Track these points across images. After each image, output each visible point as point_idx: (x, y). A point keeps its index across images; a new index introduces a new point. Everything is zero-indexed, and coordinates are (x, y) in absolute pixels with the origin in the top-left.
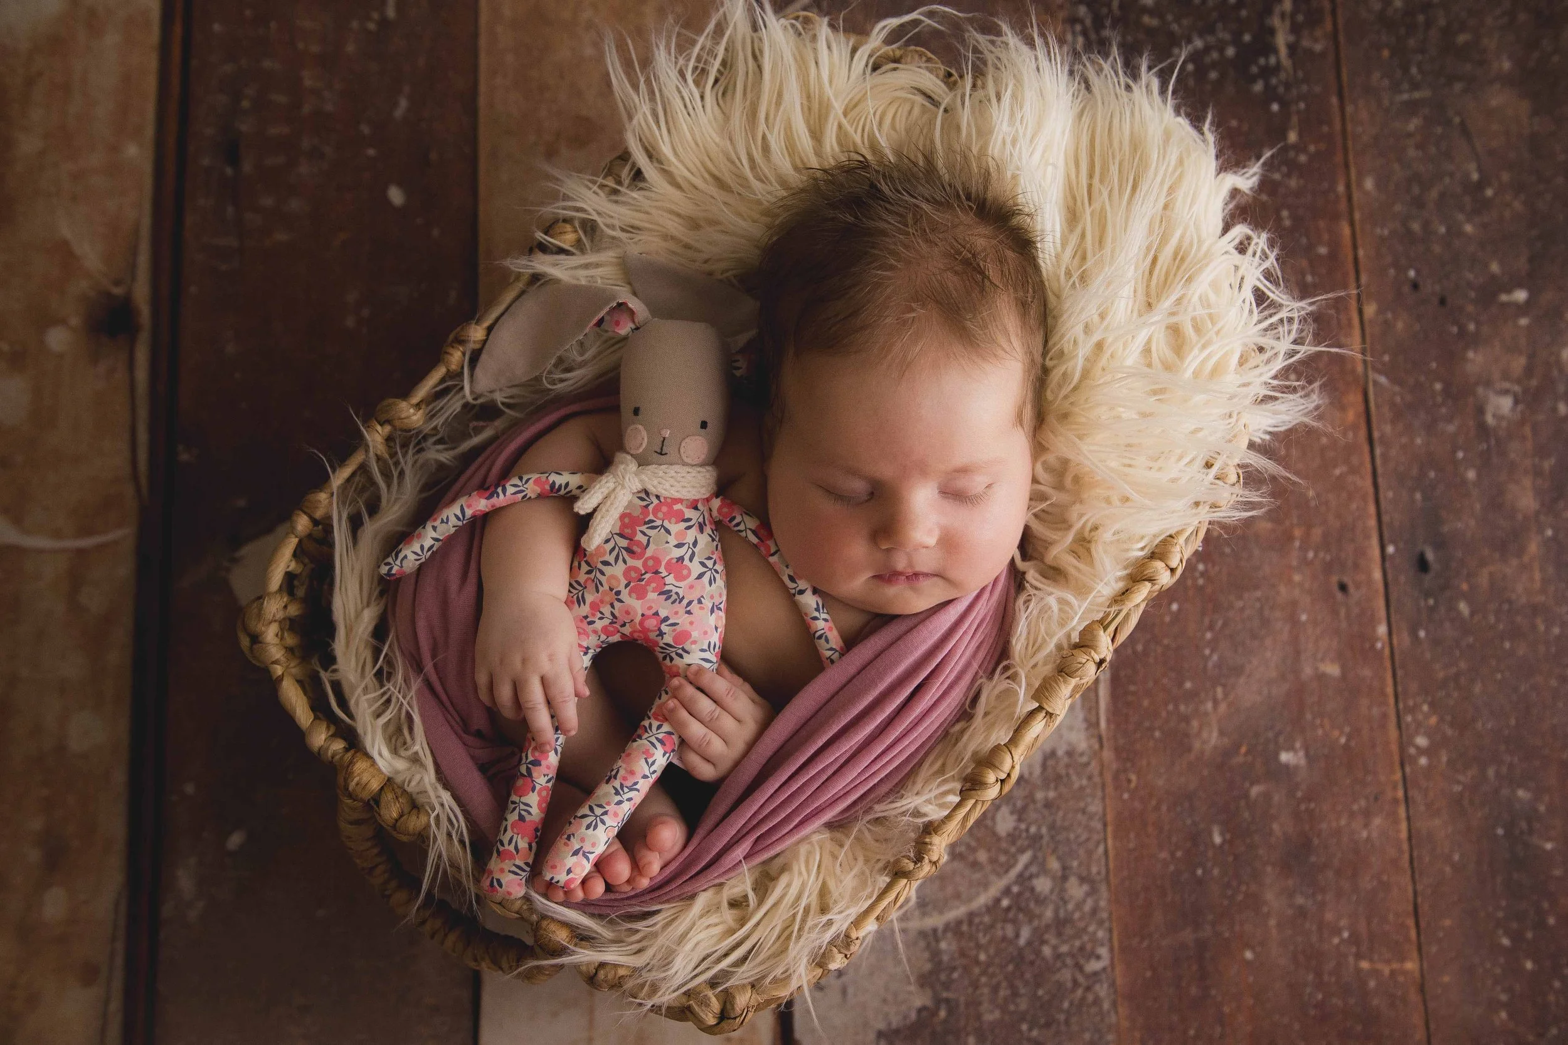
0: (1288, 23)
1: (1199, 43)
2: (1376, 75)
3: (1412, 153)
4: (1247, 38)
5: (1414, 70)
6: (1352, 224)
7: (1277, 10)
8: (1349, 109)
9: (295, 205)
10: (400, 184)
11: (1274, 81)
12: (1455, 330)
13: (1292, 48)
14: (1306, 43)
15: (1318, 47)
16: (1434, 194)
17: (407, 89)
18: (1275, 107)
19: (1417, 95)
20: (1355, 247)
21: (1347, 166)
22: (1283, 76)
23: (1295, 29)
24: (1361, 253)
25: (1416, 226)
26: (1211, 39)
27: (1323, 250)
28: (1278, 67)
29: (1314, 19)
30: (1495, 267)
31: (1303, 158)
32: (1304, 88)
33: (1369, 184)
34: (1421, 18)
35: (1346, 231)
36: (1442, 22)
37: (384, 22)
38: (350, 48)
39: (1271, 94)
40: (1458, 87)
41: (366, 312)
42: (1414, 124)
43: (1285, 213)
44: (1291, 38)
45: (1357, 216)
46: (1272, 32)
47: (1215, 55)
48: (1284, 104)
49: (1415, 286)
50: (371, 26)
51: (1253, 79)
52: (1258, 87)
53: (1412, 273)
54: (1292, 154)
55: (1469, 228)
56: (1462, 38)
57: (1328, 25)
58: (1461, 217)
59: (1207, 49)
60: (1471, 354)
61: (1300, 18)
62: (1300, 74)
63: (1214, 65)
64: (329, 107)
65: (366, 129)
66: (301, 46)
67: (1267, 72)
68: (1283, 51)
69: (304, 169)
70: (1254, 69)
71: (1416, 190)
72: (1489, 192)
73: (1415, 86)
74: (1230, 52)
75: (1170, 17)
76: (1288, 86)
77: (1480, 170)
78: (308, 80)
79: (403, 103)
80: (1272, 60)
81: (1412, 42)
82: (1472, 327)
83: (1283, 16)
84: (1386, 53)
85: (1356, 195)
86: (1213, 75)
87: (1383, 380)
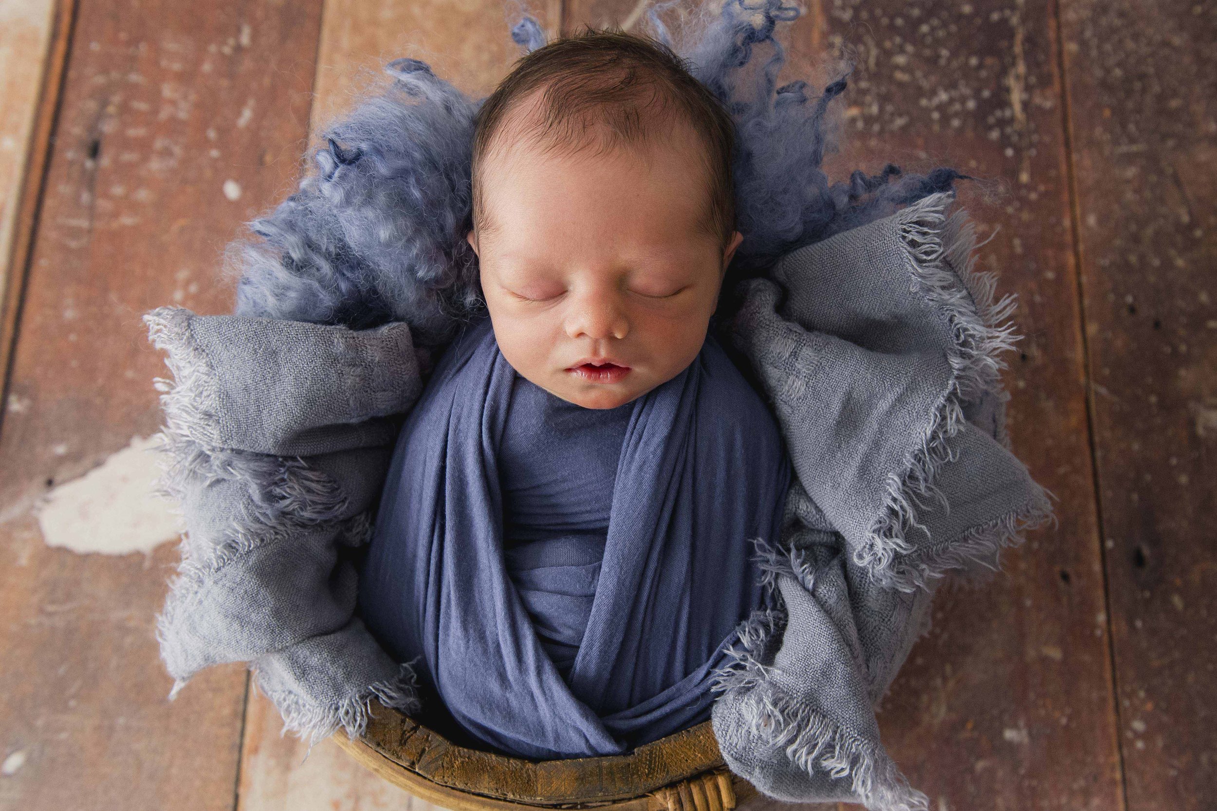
0: (1022, 84)
1: (943, 96)
2: (1098, 131)
3: (1129, 196)
4: (986, 94)
5: (1132, 127)
6: (1076, 254)
7: (1013, 72)
8: (1075, 157)
9: (143, 195)
10: (237, 180)
11: (1008, 130)
12: (1168, 350)
13: (1026, 105)
14: (1038, 100)
15: (1048, 104)
16: (1149, 231)
17: (251, 102)
18: (1009, 152)
19: (1134, 148)
20: (1078, 273)
21: (1072, 204)
22: (1017, 126)
23: (1028, 88)
24: (1084, 279)
25: (1133, 259)
26: (954, 93)
27: (1050, 275)
28: (1012, 120)
29: (1045, 81)
30: (1204, 297)
31: (1033, 196)
32: (1035, 138)
33: (1092, 220)
34: (1138, 85)
35: (1071, 260)
36: (1156, 89)
37: (239, 49)
38: (207, 67)
39: (1005, 141)
40: (1171, 143)
41: (193, 288)
42: (1131, 172)
43: (1017, 242)
44: (1025, 96)
45: (1081, 247)
46: (1008, 90)
47: (957, 107)
48: (1018, 150)
49: (1132, 310)
50: (227, 50)
51: (990, 128)
52: (995, 135)
53: (1129, 299)
54: (1023, 192)
55: (1180, 262)
56: (1174, 103)
57: (1057, 87)
58: (1172, 252)
59: (951, 101)
60: (1183, 372)
61: (1033, 80)
62: (1032, 126)
63: (956, 114)
64: (183, 115)
65: (212, 134)
66: (164, 63)
67: (1002, 123)
68: (1017, 107)
69: (155, 165)
70: (991, 120)
71: (1133, 227)
72: (1198, 233)
73: (1132, 141)
74: (971, 105)
75: (919, 74)
76: (1020, 135)
77: (1190, 213)
78: (168, 91)
79: (247, 114)
80: (1008, 113)
81: (1130, 105)
82: (1183, 348)
83: (1018, 77)
84: (1107, 113)
85: (1081, 230)
86: (956, 123)
87: (1103, 391)
